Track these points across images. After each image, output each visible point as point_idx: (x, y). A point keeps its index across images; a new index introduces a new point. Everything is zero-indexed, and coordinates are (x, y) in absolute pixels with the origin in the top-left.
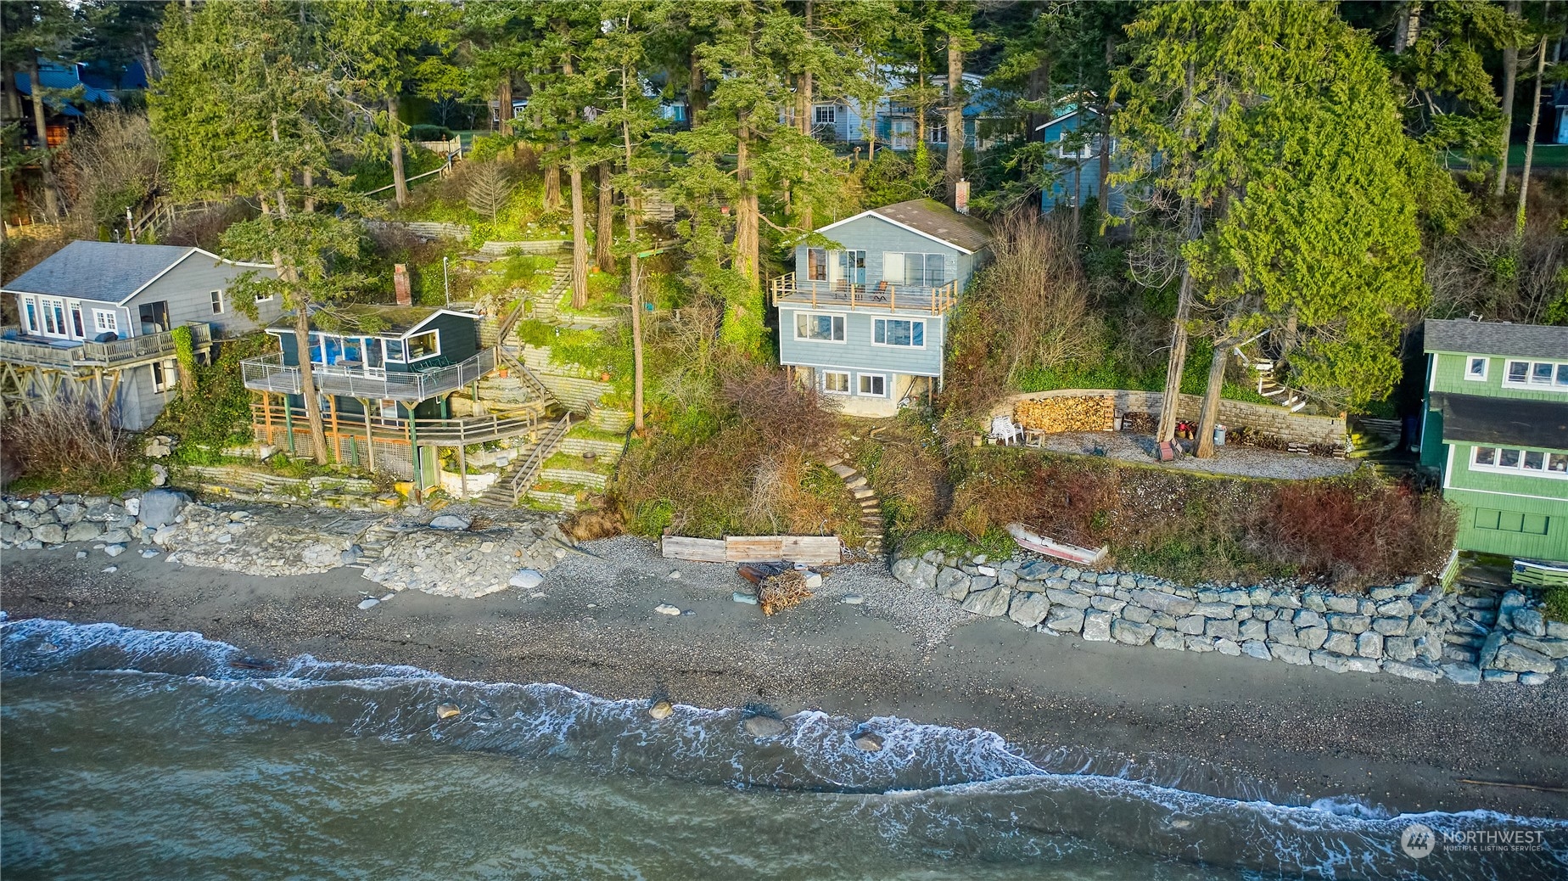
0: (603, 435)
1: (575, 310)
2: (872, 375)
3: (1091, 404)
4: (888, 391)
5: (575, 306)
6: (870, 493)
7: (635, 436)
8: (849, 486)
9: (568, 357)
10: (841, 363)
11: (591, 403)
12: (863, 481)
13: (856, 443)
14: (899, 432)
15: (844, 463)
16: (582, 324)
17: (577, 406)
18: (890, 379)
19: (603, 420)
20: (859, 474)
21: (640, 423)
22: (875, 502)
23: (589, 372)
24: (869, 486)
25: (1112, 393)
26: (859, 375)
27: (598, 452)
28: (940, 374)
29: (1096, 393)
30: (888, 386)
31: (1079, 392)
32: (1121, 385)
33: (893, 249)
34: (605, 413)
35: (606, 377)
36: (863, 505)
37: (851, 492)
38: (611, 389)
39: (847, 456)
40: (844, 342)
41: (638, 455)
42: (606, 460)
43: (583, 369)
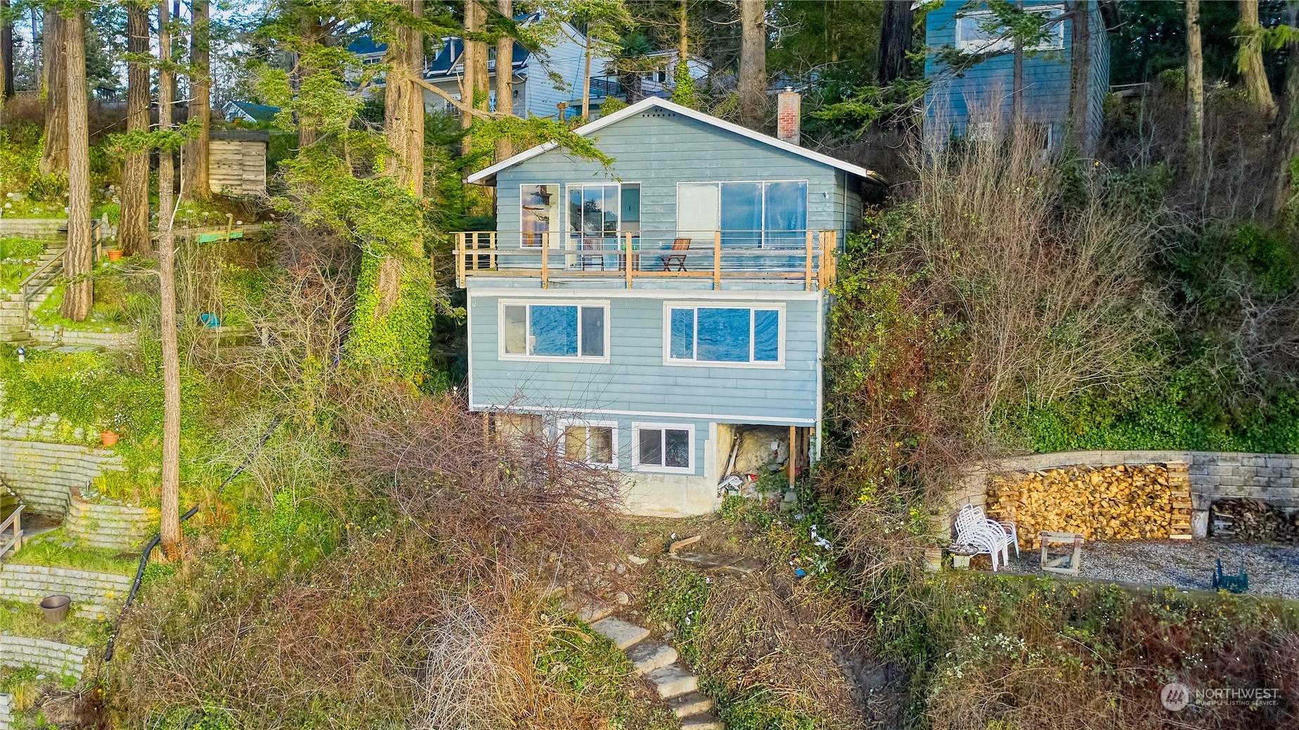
0: (90, 557)
1: (67, 322)
2: (663, 427)
3: (1139, 480)
4: (700, 459)
5: (69, 314)
6: (690, 684)
7: (158, 558)
8: (642, 668)
9: (38, 402)
10: (597, 403)
11: (75, 492)
12: (668, 657)
13: (641, 569)
14: (733, 544)
15: (617, 615)
16: (77, 346)
17: (46, 499)
18: (703, 434)
19: (95, 526)
20: (657, 640)
21: (171, 530)
22: (703, 706)
23: (78, 432)
24: (685, 666)
25: (1177, 459)
26: (636, 427)
27: (76, 593)
28: (815, 420)
29: (1145, 457)
30: (700, 449)
31: (1107, 457)
32: (1194, 443)
33: (698, 177)
34: (102, 511)
35: (110, 438)
36: (680, 713)
37: (649, 683)
38: (117, 463)
39: (624, 599)
40: (605, 359)
41: (160, 598)
42: (93, 612)
43: (67, 425)
